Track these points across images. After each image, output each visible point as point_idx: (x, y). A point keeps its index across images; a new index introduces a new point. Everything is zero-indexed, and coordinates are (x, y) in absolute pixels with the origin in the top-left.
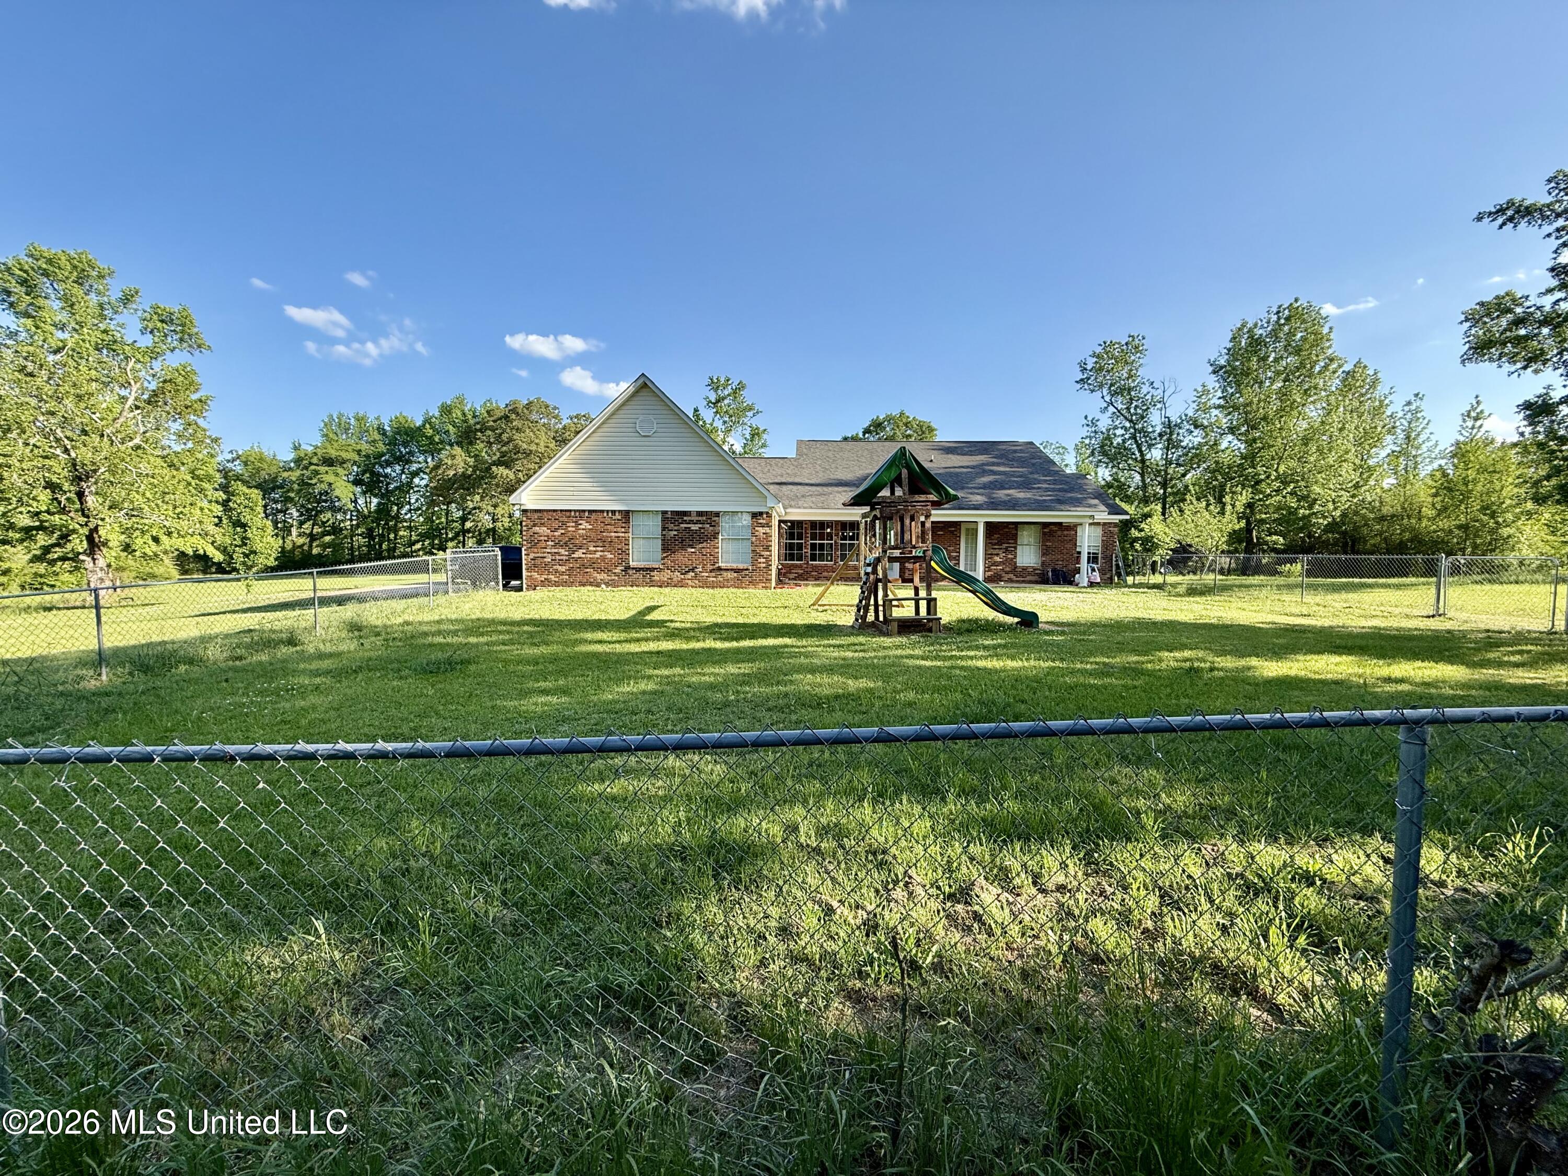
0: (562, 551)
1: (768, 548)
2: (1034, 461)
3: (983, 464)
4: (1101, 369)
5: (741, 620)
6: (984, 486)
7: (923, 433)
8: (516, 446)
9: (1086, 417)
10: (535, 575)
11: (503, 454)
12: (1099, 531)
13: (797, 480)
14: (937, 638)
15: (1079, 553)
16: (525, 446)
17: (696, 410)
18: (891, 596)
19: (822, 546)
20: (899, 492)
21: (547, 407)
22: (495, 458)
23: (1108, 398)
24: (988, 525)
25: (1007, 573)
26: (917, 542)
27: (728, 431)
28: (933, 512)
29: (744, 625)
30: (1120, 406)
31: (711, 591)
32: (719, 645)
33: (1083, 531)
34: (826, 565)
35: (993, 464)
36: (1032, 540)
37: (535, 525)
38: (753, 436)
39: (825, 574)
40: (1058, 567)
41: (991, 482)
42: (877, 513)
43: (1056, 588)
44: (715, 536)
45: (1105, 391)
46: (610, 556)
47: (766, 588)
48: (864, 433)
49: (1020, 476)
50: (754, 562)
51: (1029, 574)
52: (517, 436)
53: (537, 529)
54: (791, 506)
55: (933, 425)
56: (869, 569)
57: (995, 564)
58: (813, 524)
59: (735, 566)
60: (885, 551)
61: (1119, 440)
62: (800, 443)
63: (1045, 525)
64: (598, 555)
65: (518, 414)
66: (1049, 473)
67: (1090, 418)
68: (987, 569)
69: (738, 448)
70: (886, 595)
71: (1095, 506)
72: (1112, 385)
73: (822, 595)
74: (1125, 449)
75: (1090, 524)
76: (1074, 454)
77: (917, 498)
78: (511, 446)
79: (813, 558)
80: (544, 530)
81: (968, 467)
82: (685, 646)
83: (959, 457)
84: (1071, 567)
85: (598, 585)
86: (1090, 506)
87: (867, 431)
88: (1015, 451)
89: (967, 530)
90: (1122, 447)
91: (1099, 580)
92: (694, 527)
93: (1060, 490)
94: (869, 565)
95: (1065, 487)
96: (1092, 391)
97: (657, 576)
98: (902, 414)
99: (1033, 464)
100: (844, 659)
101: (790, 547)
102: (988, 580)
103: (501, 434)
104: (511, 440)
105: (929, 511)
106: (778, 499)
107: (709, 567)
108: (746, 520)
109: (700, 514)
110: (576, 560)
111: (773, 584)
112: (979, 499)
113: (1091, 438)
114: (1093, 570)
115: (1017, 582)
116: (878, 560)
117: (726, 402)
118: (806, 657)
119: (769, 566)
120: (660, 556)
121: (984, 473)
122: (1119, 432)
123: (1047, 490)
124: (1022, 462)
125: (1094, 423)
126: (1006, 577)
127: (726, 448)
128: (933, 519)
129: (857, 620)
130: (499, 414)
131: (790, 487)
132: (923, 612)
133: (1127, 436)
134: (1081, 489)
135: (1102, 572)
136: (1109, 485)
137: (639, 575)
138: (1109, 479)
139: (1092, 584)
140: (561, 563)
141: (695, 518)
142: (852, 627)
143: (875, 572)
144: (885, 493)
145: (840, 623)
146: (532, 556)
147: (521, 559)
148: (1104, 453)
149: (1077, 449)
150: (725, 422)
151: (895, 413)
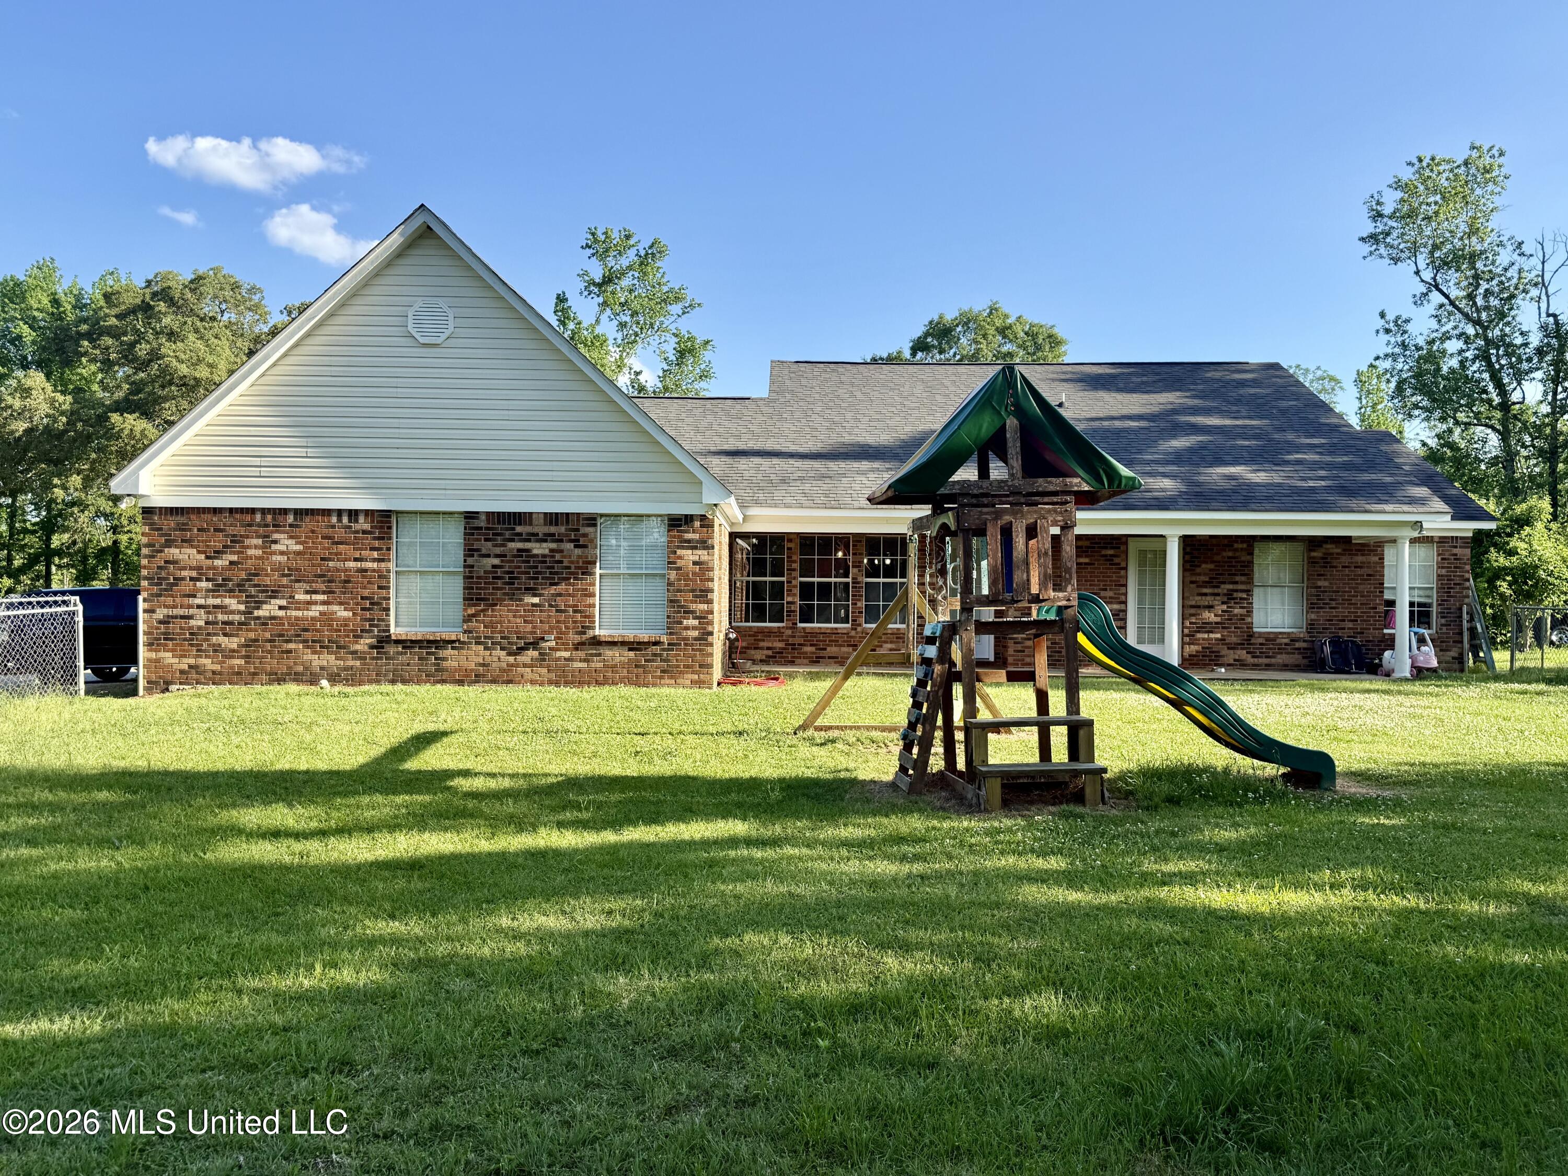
0: (232, 603)
1: (704, 595)
2: (1284, 404)
3: (1175, 412)
4: (1412, 214)
5: (632, 769)
6: (1178, 458)
7: (1039, 348)
8: (164, 371)
9: (1382, 315)
10: (168, 657)
11: (137, 388)
12: (1428, 556)
13: (770, 445)
14: (1099, 820)
15: (1392, 603)
16: (184, 369)
17: (561, 299)
18: (984, 715)
19: (825, 590)
20: (998, 471)
21: (235, 287)
22: (119, 395)
23: (1427, 275)
24: (1188, 542)
25: (1232, 647)
26: (1043, 585)
27: (629, 343)
28: (1080, 515)
29: (639, 783)
30: (1454, 293)
31: (571, 692)
32: (568, 840)
33: (1399, 556)
34: (835, 632)
35: (1195, 411)
36: (1286, 577)
37: (169, 544)
38: (682, 354)
39: (832, 650)
40: (1345, 635)
41: (1191, 450)
42: (949, 519)
43: (1345, 682)
44: (586, 568)
45: (1422, 260)
46: (342, 613)
47: (699, 684)
48: (914, 350)
49: (1256, 437)
50: (673, 625)
51: (1281, 650)
52: (168, 348)
53: (173, 552)
54: (758, 503)
55: (1059, 332)
56: (932, 651)
57: (1207, 627)
58: (807, 542)
59: (630, 635)
60: (966, 609)
61: (1454, 363)
62: (777, 365)
63: (1313, 542)
64: (315, 611)
65: (171, 302)
66: (1317, 429)
67: (1390, 317)
68: (1187, 637)
69: (650, 379)
70: (970, 709)
71: (1421, 501)
72: (1436, 247)
73: (825, 703)
74: (1467, 380)
75: (1413, 541)
76: (1353, 392)
77: (1042, 484)
78: (154, 369)
79: (806, 616)
80: (188, 555)
81: (1139, 417)
82: (484, 845)
83: (1120, 396)
84: (1372, 634)
85: (314, 681)
86: (1412, 501)
87: (919, 346)
88: (1242, 384)
89: (1142, 553)
90: (1459, 377)
91: (1434, 663)
92: (539, 549)
93: (1346, 466)
94: (930, 641)
95: (1358, 460)
96: (1396, 260)
97: (452, 659)
98: (993, 310)
99: (1283, 412)
100: (874, 884)
101: (756, 590)
102: (1189, 661)
103: (132, 345)
104: (155, 355)
105: (1069, 515)
106: (724, 485)
107: (574, 638)
108: (657, 535)
109: (553, 518)
110: (264, 622)
111: (717, 673)
112: (1166, 485)
113: (1394, 357)
114: (1421, 641)
115: (1255, 667)
116: (951, 630)
117: (626, 282)
118: (780, 878)
119: (705, 635)
120: (459, 616)
121: (1177, 429)
122: (1453, 346)
123: (1314, 466)
124: (1258, 407)
125: (1400, 324)
126: (1230, 656)
127: (623, 381)
128: (1078, 530)
129: (903, 769)
130: (129, 300)
131: (757, 460)
132: (1060, 753)
133: (1470, 355)
134: (1388, 462)
135: (1440, 645)
136: (1433, 456)
137: (411, 658)
138: (1433, 443)
139: (1420, 673)
140: (228, 628)
141: (542, 530)
142: (893, 785)
143: (944, 655)
144: (967, 473)
145: (864, 774)
146: (161, 613)
147: (135, 619)
148: (1422, 389)
149: (1360, 381)
150: (622, 325)
151: (979, 306)
